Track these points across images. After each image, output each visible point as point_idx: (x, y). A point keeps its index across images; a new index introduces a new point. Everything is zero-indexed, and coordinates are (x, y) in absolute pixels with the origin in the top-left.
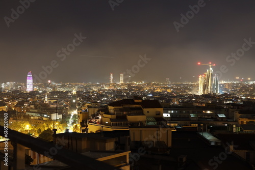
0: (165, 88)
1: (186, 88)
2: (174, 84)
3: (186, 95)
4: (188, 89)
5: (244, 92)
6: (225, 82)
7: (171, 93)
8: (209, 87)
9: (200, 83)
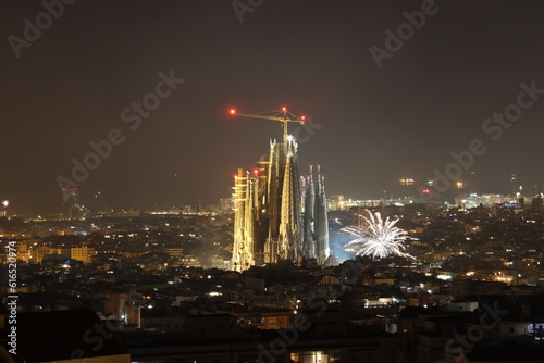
0: (55, 241)
1: (169, 239)
2: (105, 221)
3: (172, 273)
4: (179, 243)
5: (441, 249)
6: (351, 203)
7: (93, 266)
8: (283, 229)
9: (237, 210)
